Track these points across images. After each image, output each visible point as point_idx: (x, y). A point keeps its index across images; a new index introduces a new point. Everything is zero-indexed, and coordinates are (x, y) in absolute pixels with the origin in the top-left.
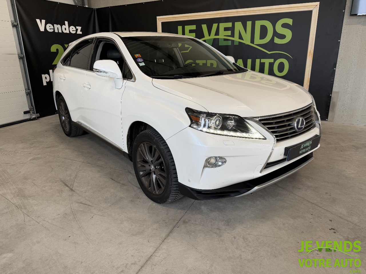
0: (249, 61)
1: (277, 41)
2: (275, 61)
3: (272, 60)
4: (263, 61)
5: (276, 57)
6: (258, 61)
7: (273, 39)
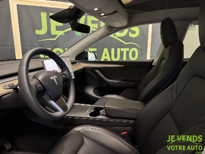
0: (113, 50)
1: (131, 35)
2: (130, 49)
3: (128, 49)
4: (122, 49)
5: (130, 47)
6: (119, 50)
7: (128, 33)
